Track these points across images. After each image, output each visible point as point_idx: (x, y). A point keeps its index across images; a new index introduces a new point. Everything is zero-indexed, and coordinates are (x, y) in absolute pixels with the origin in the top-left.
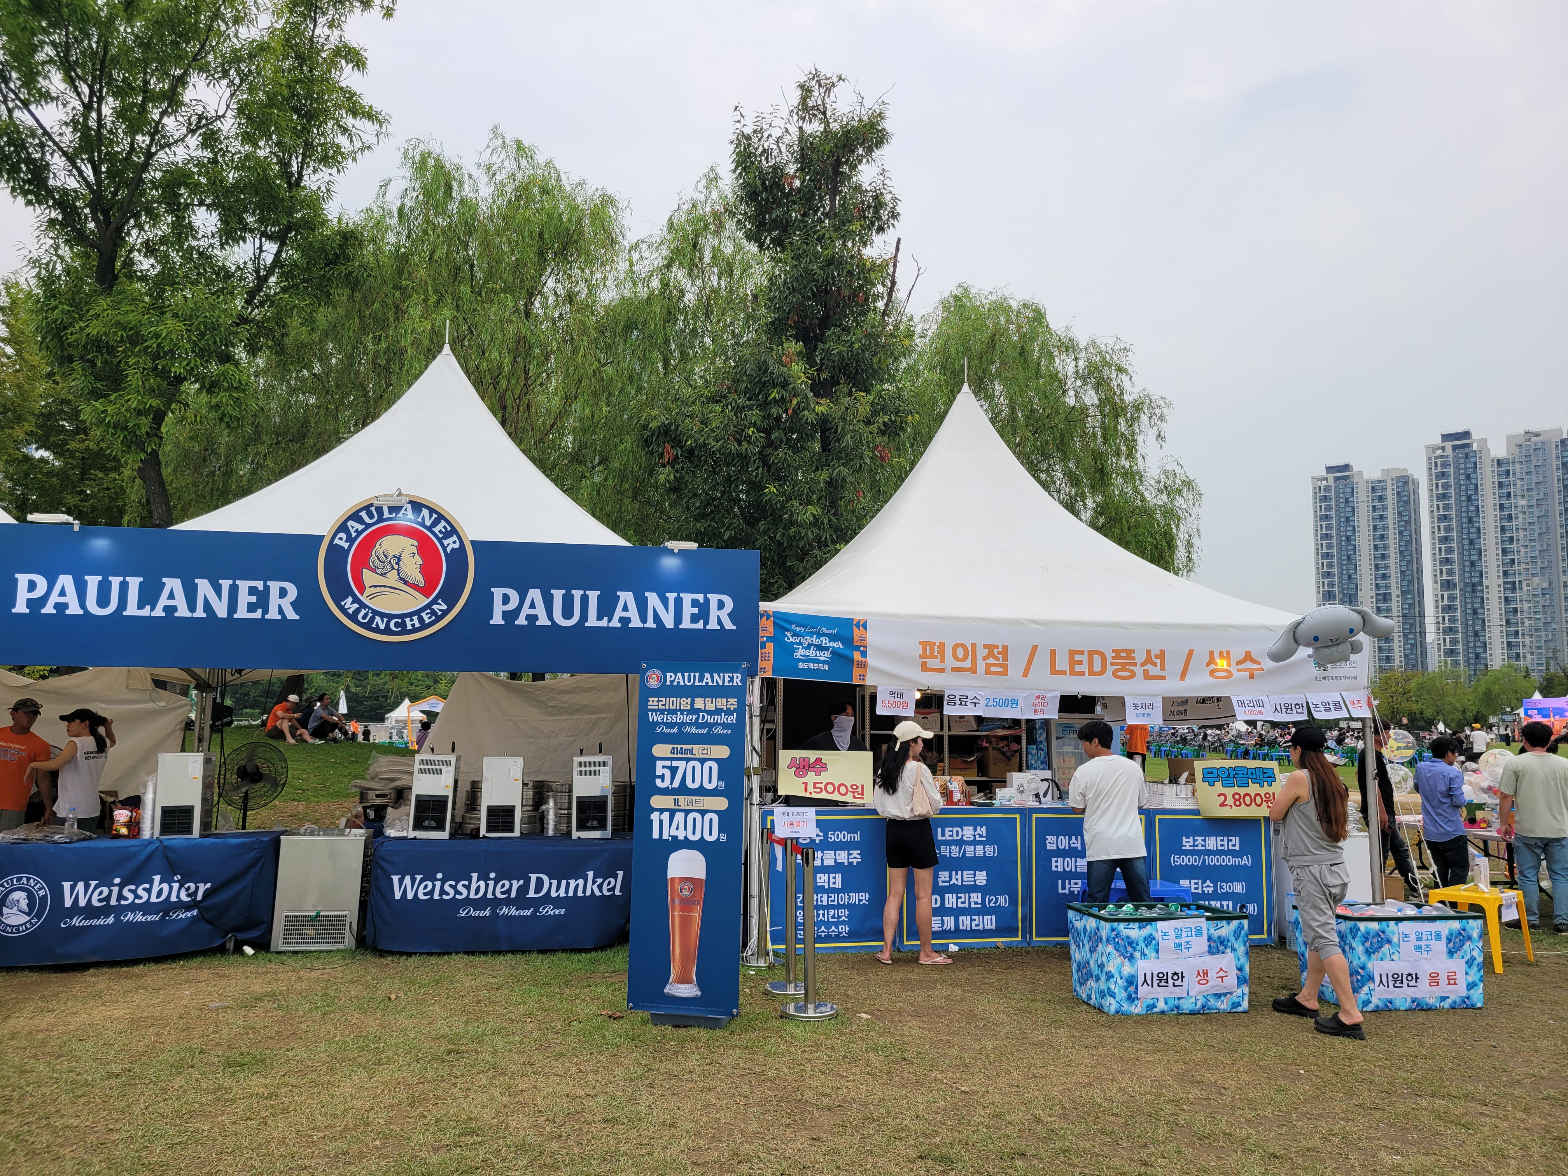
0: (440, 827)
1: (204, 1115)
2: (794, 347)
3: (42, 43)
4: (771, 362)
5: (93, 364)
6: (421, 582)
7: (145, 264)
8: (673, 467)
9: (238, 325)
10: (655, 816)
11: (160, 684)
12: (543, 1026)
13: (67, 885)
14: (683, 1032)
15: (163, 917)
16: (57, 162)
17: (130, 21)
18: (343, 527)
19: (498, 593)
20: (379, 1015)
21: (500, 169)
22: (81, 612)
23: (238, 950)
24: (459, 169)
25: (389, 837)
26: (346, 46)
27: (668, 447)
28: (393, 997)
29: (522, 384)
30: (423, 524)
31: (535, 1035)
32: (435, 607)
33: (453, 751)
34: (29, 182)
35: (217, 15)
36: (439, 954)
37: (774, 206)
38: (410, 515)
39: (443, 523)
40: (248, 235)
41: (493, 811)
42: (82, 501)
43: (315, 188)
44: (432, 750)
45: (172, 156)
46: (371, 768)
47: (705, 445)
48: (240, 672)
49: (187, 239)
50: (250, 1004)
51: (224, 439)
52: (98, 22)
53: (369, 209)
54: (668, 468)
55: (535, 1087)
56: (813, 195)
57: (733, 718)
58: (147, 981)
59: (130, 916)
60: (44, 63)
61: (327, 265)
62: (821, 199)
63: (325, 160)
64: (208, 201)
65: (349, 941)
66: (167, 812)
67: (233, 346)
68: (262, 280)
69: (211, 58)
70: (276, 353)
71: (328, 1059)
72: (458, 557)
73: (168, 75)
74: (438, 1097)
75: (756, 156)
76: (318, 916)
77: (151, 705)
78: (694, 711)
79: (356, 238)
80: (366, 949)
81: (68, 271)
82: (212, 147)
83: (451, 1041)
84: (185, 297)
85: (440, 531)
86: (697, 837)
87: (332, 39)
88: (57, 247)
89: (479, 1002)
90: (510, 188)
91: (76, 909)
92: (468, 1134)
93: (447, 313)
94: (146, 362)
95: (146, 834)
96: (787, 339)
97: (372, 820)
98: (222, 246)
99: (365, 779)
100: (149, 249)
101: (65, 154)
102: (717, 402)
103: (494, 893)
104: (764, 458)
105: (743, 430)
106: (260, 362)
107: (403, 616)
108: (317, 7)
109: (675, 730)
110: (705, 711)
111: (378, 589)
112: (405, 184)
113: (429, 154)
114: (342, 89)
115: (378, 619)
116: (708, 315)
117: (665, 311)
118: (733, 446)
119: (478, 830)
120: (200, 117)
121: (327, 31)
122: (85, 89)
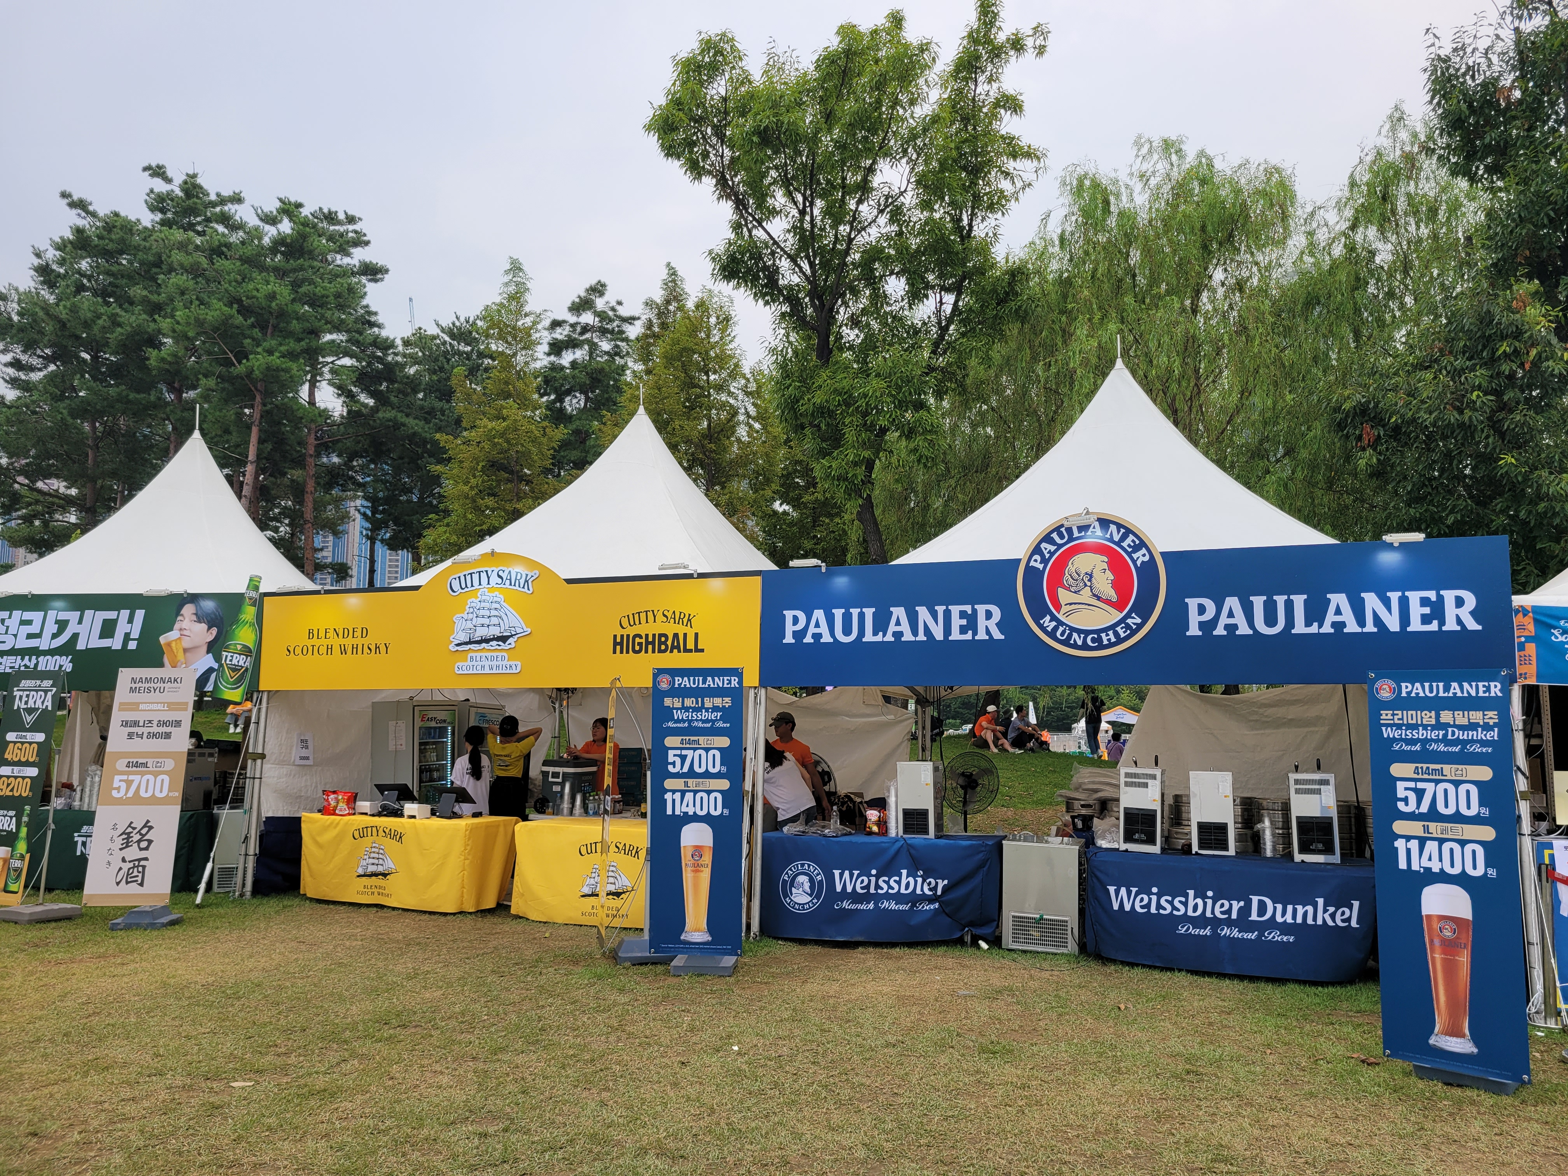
0: (1151, 841)
1: (971, 1095)
2: (1527, 287)
3: (769, 168)
4: (1497, 310)
5: (818, 427)
6: (1114, 598)
7: (851, 335)
8: (1375, 450)
9: (927, 374)
10: (1400, 844)
11: (887, 699)
12: (1286, 1061)
13: (837, 873)
14: (1458, 1092)
15: (912, 907)
16: (784, 264)
17: (830, 130)
18: (1037, 550)
19: (1192, 603)
20: (1111, 1023)
21: (1154, 172)
22: (831, 640)
23: (975, 944)
24: (1115, 182)
25: (1100, 848)
26: (1004, 95)
27: (1367, 427)
28: (1122, 1007)
29: (1192, 384)
30: (1111, 540)
31: (1279, 1068)
32: (1129, 621)
33: (1156, 764)
34: (766, 286)
35: (896, 103)
36: (1162, 969)
37: (1487, 128)
38: (1099, 532)
39: (1131, 537)
40: (930, 292)
41: (1204, 828)
42: (815, 544)
43: (983, 236)
44: (1136, 763)
45: (866, 237)
46: (1074, 779)
47: (1414, 420)
48: (951, 688)
49: (882, 306)
50: (993, 995)
51: (920, 477)
52: (806, 139)
53: (1033, 243)
54: (1369, 451)
55: (1287, 1125)
56: (1541, 102)
57: (1494, 734)
58: (904, 963)
59: (885, 904)
60: (770, 184)
61: (998, 304)
62: (1553, 104)
63: (991, 208)
64: (897, 270)
65: (1072, 946)
66: (908, 814)
67: (925, 394)
68: (944, 330)
69: (892, 143)
70: (959, 393)
71: (1070, 1060)
72: (1148, 570)
73: (859, 167)
74: (1183, 1117)
75: (1457, 78)
76: (1041, 919)
77: (883, 718)
78: (1439, 725)
79: (1023, 273)
80: (1089, 956)
81: (796, 353)
82: (898, 221)
83: (1188, 1061)
84: (884, 358)
85: (1129, 546)
86: (1457, 870)
87: (991, 93)
88: (788, 337)
89: (1210, 1024)
90: (1166, 188)
91: (844, 893)
92: (1221, 1161)
93: (1112, 327)
94: (857, 420)
95: (893, 833)
96: (1517, 281)
97: (1081, 830)
98: (911, 308)
99: (1070, 789)
100: (854, 322)
101: (789, 256)
102: (1426, 368)
103: (1213, 912)
104: (1494, 424)
105: (1464, 396)
106: (945, 404)
107: (1098, 632)
108: (977, 68)
109: (1418, 747)
110: (1455, 726)
111: (1073, 607)
112: (1064, 211)
113: (1086, 175)
114: (1002, 136)
115: (1075, 635)
116: (1406, 272)
117: (1352, 278)
118: (1453, 416)
119: (1190, 846)
120: (887, 197)
121: (987, 87)
122: (800, 198)
